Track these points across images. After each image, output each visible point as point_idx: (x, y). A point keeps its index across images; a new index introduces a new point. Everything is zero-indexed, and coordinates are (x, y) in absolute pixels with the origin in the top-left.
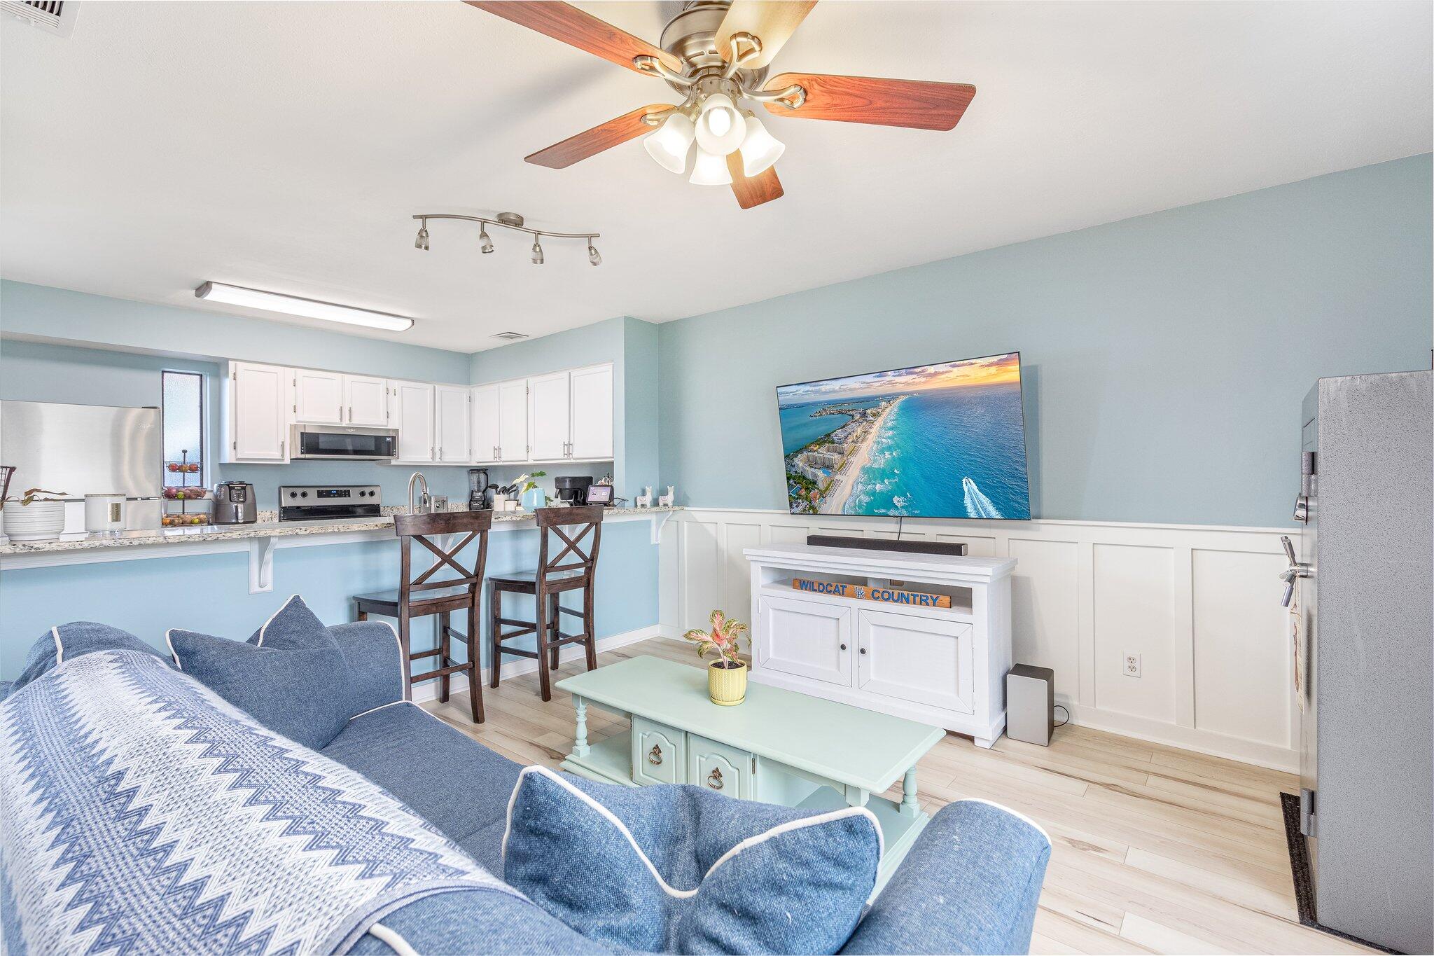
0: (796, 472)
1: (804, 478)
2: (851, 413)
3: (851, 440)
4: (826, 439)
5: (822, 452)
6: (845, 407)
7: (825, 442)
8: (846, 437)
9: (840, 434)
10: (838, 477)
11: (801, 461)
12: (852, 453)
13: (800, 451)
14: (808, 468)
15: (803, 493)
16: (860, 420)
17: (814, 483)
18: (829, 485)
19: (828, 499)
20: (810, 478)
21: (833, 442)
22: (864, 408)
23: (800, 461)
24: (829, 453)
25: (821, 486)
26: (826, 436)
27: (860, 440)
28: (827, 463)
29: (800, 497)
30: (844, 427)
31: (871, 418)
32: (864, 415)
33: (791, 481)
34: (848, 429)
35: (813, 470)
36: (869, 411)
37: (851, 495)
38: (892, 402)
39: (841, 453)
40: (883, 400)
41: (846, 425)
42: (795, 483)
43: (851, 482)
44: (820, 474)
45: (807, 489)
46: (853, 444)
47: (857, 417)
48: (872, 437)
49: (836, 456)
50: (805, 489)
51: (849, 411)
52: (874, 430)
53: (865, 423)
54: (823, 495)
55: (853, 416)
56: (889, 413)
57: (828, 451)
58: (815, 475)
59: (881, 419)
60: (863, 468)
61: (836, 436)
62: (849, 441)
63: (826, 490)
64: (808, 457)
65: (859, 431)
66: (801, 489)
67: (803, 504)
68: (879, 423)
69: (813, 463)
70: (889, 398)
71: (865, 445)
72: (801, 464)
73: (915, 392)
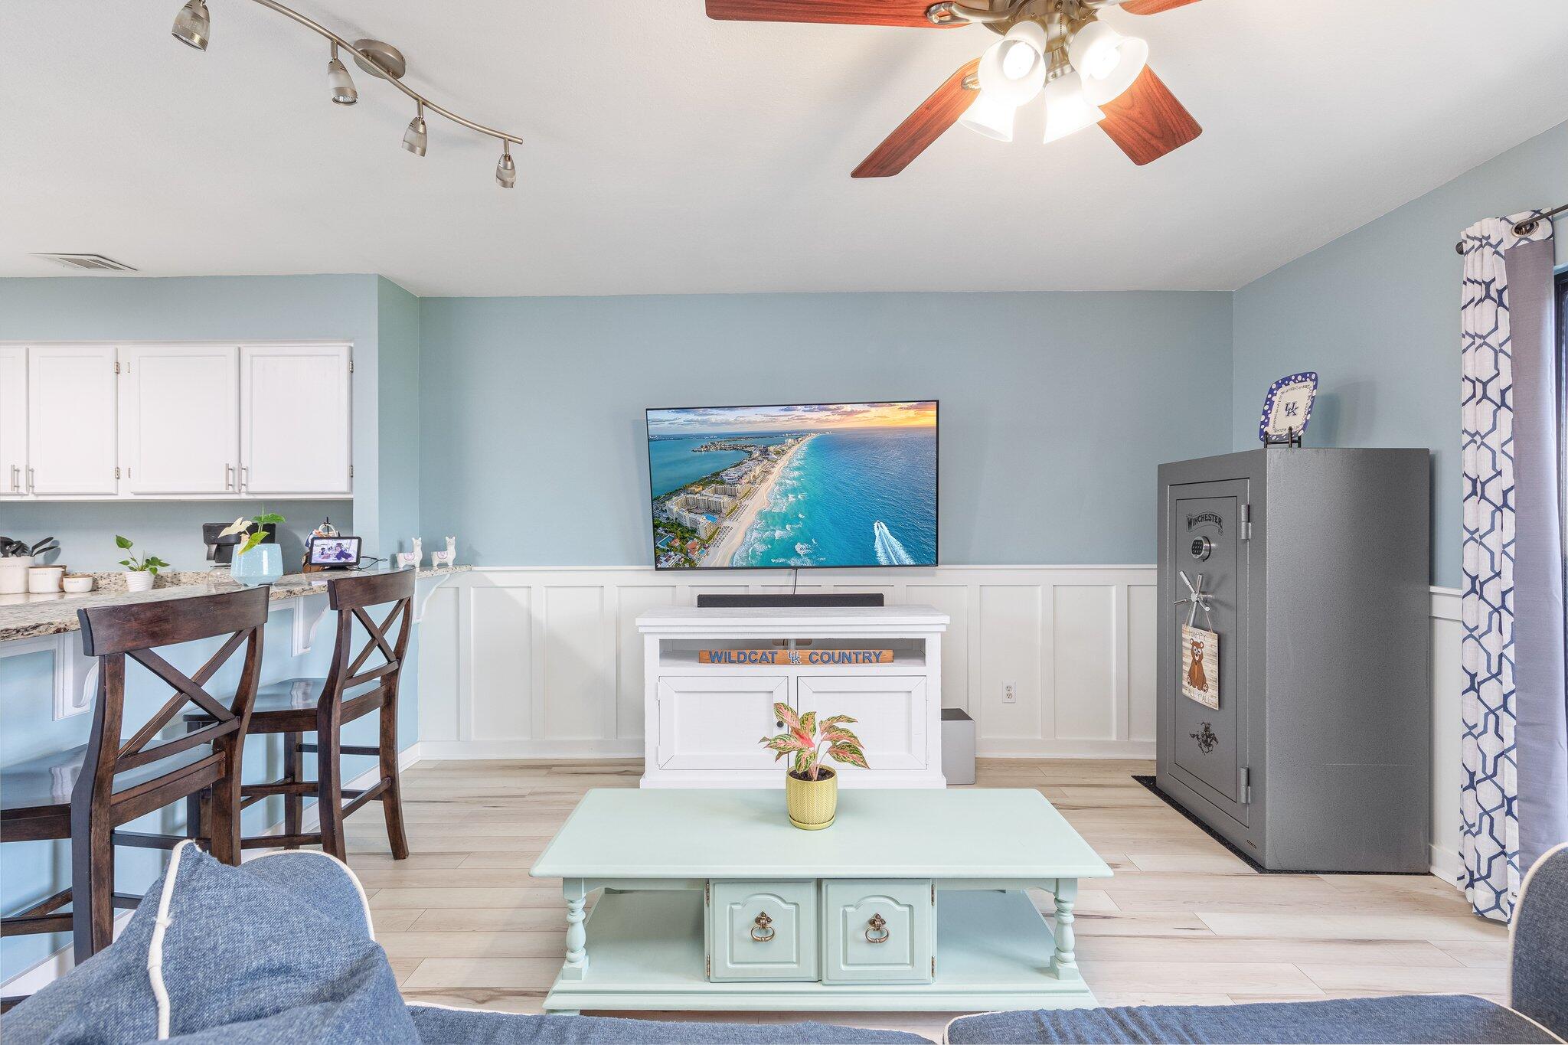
0: (668, 518)
1: (680, 525)
2: (748, 449)
3: (746, 481)
4: (714, 478)
5: (708, 494)
6: (742, 442)
7: (712, 482)
8: (741, 477)
9: (733, 473)
10: (726, 523)
11: (677, 504)
12: (748, 495)
13: (677, 492)
14: (686, 514)
15: (677, 543)
16: (760, 458)
17: (694, 531)
18: (714, 533)
19: (711, 550)
20: (689, 525)
21: (723, 482)
22: (767, 445)
23: (674, 506)
24: (715, 496)
25: (703, 534)
26: (713, 475)
27: (758, 480)
28: (713, 507)
29: (671, 548)
30: (738, 465)
31: (774, 456)
32: (765, 452)
33: (660, 530)
34: (743, 468)
35: (692, 515)
36: (771, 449)
37: (742, 544)
38: (800, 439)
39: (733, 496)
40: (789, 437)
41: (741, 463)
42: (666, 532)
43: (743, 529)
44: (703, 520)
45: (683, 539)
46: (750, 485)
47: (756, 454)
48: (772, 478)
49: (725, 499)
50: (681, 539)
51: (746, 447)
52: (777, 470)
53: (765, 462)
54: (704, 545)
55: (750, 453)
56: (796, 452)
57: (716, 492)
58: (696, 522)
59: (785, 458)
60: (760, 512)
61: (727, 475)
62: (744, 481)
63: (710, 539)
64: (687, 500)
65: (758, 470)
66: (673, 539)
67: (675, 558)
68: (783, 461)
69: (692, 507)
70: (797, 435)
71: (764, 486)
72: (675, 509)
73: (828, 430)
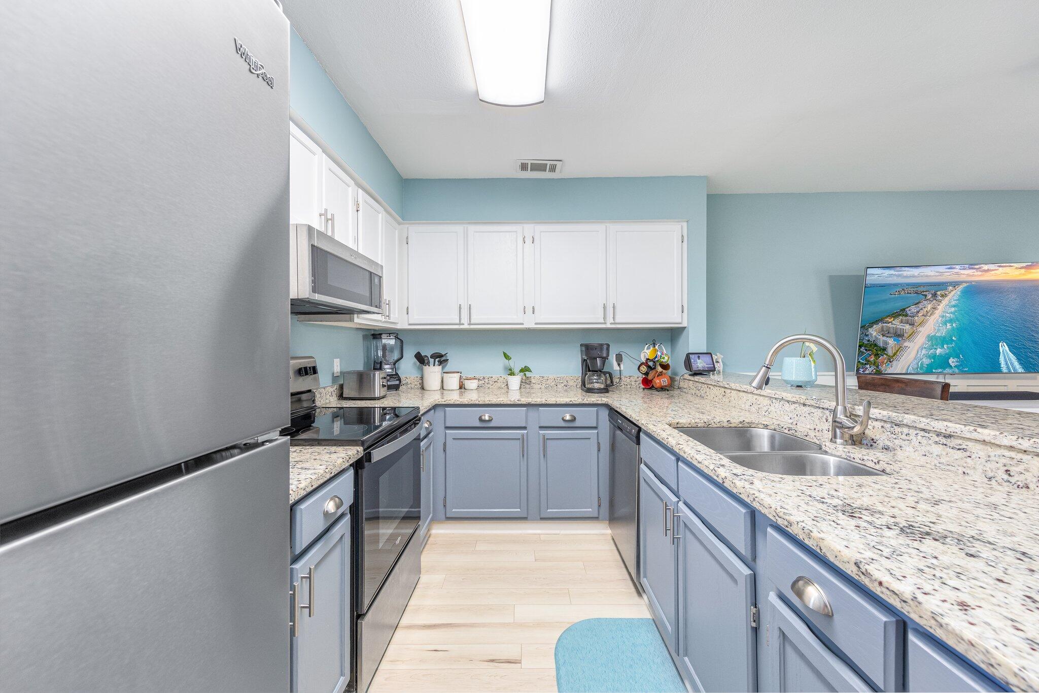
0: (869, 341)
1: (876, 345)
2: (925, 293)
3: (921, 314)
4: (901, 313)
5: (896, 324)
6: (921, 289)
7: (900, 315)
8: (918, 312)
9: (913, 309)
10: (906, 344)
11: (876, 331)
12: (921, 324)
13: (876, 322)
14: (881, 337)
15: (872, 359)
16: (931, 299)
17: (884, 349)
18: (897, 351)
19: (894, 363)
20: (881, 345)
21: (906, 315)
22: (935, 290)
23: (874, 332)
24: (901, 324)
25: (890, 352)
26: (901, 310)
27: (929, 314)
28: (899, 333)
29: (868, 362)
30: (917, 303)
31: (940, 298)
32: (935, 295)
33: (862, 349)
34: (920, 306)
35: (885, 338)
36: (939, 293)
37: (915, 359)
38: (956, 287)
39: (912, 324)
40: (950, 285)
41: (920, 302)
42: (866, 350)
43: (916, 348)
44: (891, 342)
45: (877, 355)
46: (923, 317)
47: (929, 296)
48: (938, 313)
49: (907, 327)
50: (875, 355)
51: (923, 292)
52: (941, 307)
53: (934, 301)
54: (890, 360)
55: (926, 296)
56: (954, 295)
57: (902, 322)
58: (886, 343)
59: (947, 299)
60: (928, 336)
61: (910, 310)
62: (920, 314)
63: (894, 355)
64: (882, 327)
65: (929, 307)
66: (870, 355)
67: (870, 369)
68: (945, 301)
69: (885, 333)
70: (955, 284)
71: (932, 317)
72: (874, 334)
73: (974, 281)
